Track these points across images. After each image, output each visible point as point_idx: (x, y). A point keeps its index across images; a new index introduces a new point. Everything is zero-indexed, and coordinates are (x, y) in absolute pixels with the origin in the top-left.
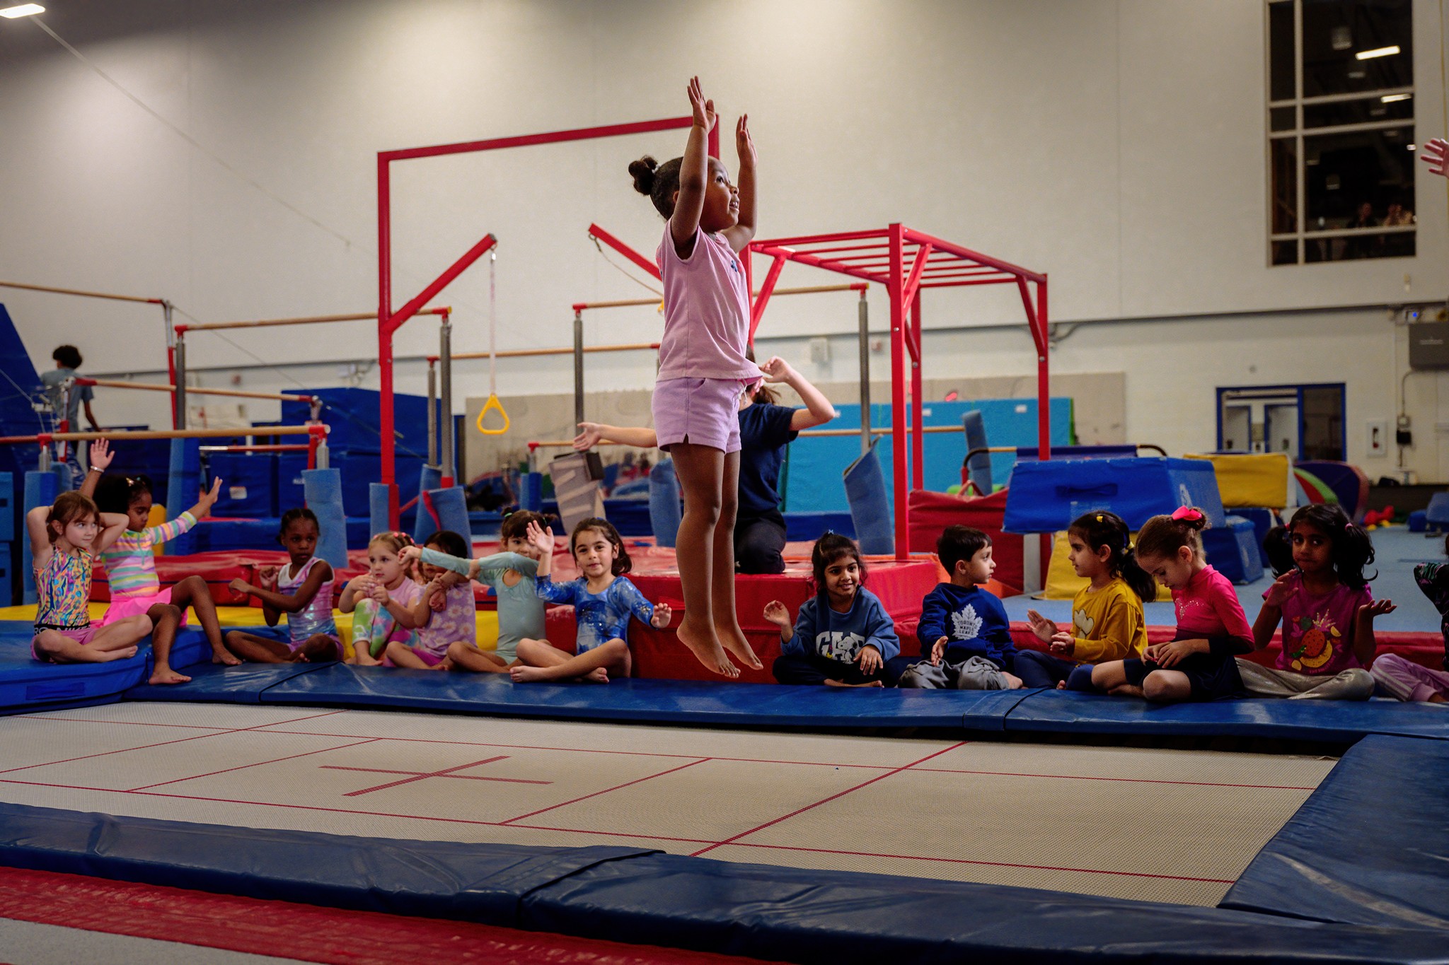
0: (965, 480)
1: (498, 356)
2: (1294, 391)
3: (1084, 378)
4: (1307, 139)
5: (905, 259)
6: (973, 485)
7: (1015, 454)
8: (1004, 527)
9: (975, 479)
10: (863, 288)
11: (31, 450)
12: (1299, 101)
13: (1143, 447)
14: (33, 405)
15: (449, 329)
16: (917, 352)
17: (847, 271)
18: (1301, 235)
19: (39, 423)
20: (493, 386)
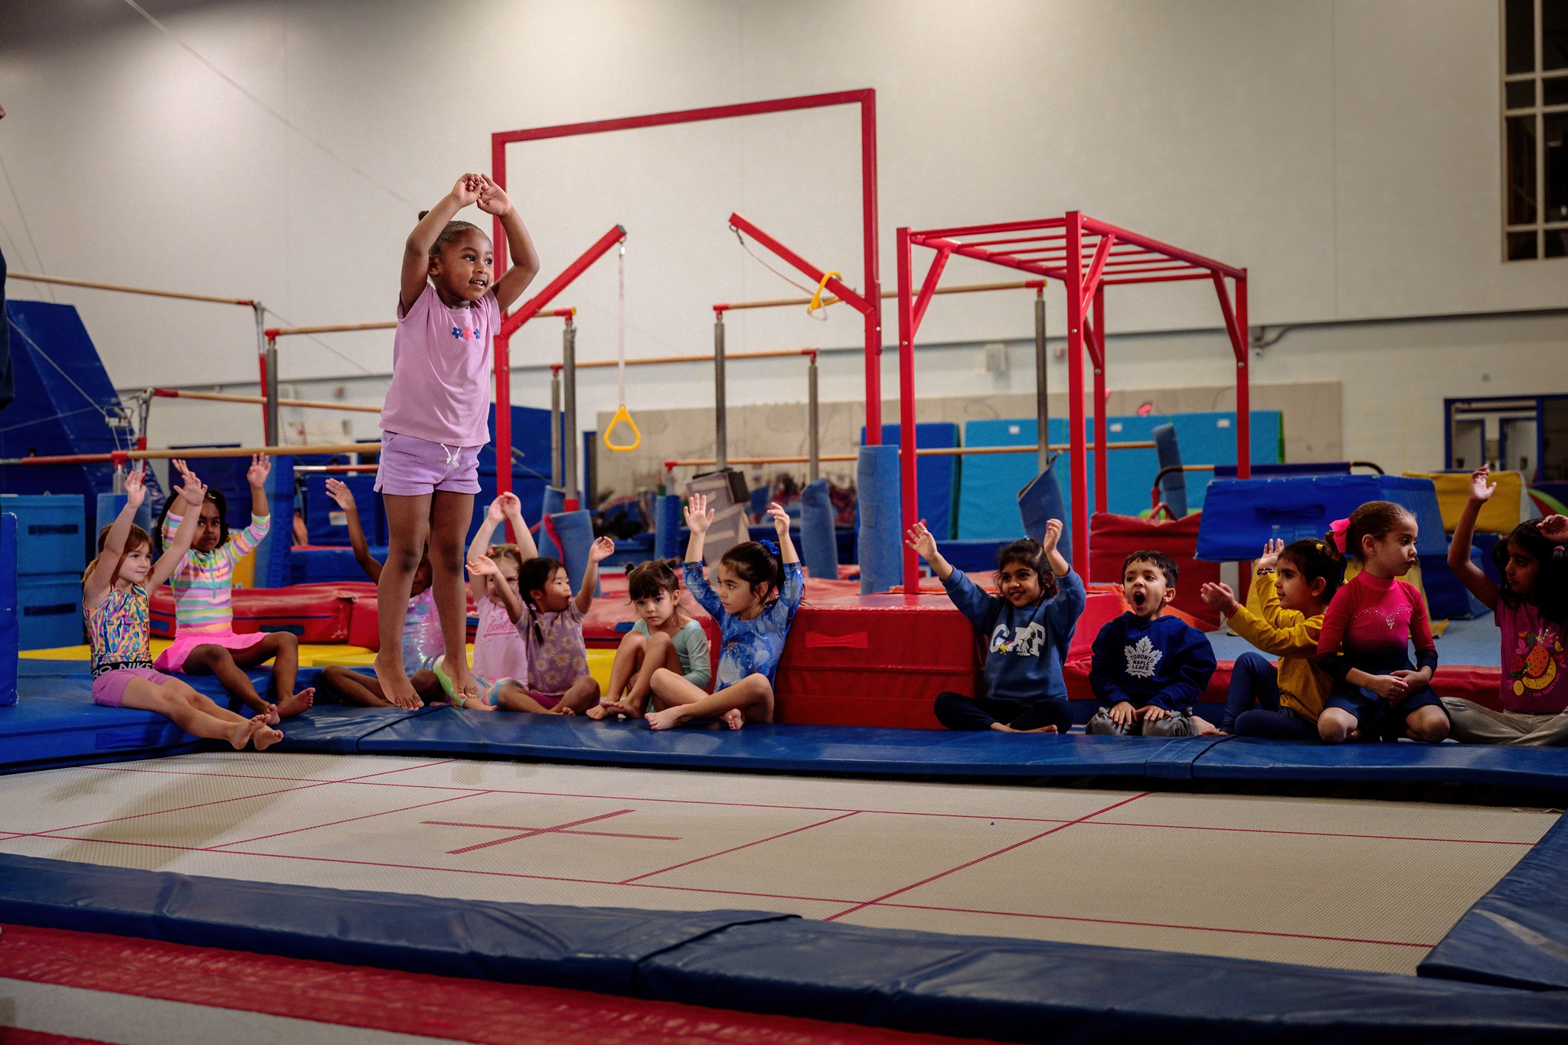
0: (1155, 504)
1: (628, 364)
2: (1533, 403)
3: (1294, 388)
4: (1547, 117)
5: (1084, 252)
6: (1165, 507)
7: (1213, 473)
8: (1197, 554)
9: (1169, 500)
10: (1040, 286)
11: (105, 470)
12: (1539, 74)
13: (1357, 464)
14: (107, 419)
15: (573, 332)
16: (1100, 358)
17: (1020, 265)
18: (1540, 226)
19: (114, 439)
20: (622, 396)
